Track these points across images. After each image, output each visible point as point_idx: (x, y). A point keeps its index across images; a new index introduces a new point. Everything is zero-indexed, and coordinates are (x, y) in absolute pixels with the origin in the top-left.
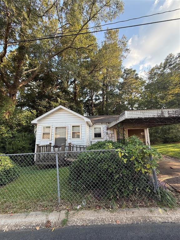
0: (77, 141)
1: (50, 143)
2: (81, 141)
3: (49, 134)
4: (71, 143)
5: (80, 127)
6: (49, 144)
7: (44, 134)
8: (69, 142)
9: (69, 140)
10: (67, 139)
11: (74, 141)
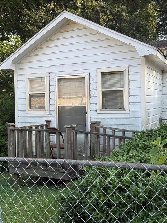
0: (116, 118)
1: (47, 121)
2: (129, 118)
3: (43, 96)
4: (98, 123)
5: (126, 74)
6: (45, 123)
7: (31, 96)
8: (93, 120)
9: (93, 114)
10: (87, 110)
11: (108, 118)
